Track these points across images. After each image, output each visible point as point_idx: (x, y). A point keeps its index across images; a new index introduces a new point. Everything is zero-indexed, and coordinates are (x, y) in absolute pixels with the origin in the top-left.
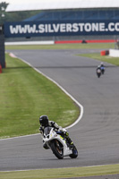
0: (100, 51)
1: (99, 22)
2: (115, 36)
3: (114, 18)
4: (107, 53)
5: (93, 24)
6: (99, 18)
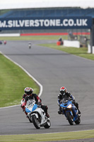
0: (56, 42)
1: (56, 18)
2: (68, 30)
4: (62, 43)
5: (51, 20)
6: (56, 16)
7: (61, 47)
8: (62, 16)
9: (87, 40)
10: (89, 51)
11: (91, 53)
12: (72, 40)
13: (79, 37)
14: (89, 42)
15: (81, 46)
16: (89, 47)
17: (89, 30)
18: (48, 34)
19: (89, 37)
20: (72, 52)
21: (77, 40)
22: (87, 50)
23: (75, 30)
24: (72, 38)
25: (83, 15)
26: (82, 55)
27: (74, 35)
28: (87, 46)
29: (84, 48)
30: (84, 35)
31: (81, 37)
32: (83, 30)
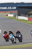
0: (6, 15)
2: (9, 11)
3: (9, 6)
4: (7, 15)
6: (5, 6)
7: (7, 16)
8: (8, 6)
9: (16, 14)
10: (17, 18)
11: (18, 18)
12: (11, 14)
13: (13, 13)
14: (17, 15)
15: (14, 16)
16: (17, 16)
17: (17, 11)
18: (3, 12)
19: (17, 13)
20: (11, 18)
21: (12, 14)
22: (16, 17)
23: (12, 11)
24: (11, 13)
25: (15, 5)
26: (14, 19)
27: (12, 12)
28: (16, 16)
29: (15, 17)
30: (15, 12)
31: (14, 13)
32: (15, 10)
